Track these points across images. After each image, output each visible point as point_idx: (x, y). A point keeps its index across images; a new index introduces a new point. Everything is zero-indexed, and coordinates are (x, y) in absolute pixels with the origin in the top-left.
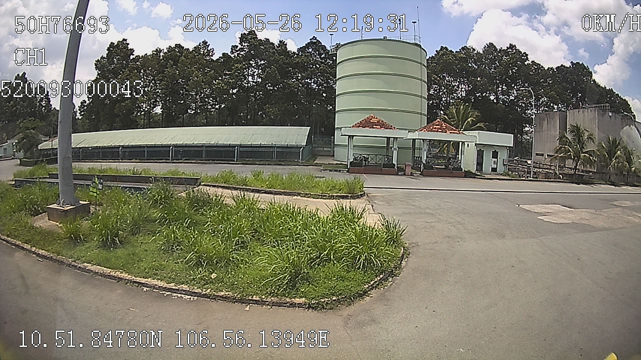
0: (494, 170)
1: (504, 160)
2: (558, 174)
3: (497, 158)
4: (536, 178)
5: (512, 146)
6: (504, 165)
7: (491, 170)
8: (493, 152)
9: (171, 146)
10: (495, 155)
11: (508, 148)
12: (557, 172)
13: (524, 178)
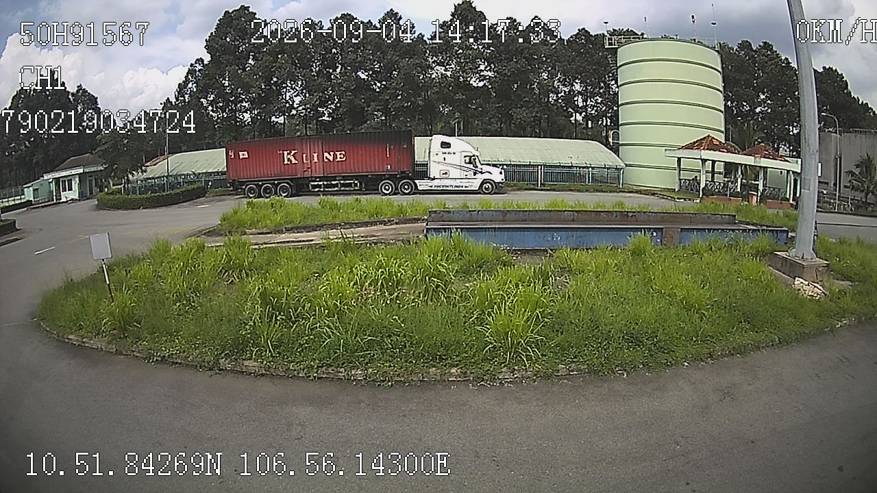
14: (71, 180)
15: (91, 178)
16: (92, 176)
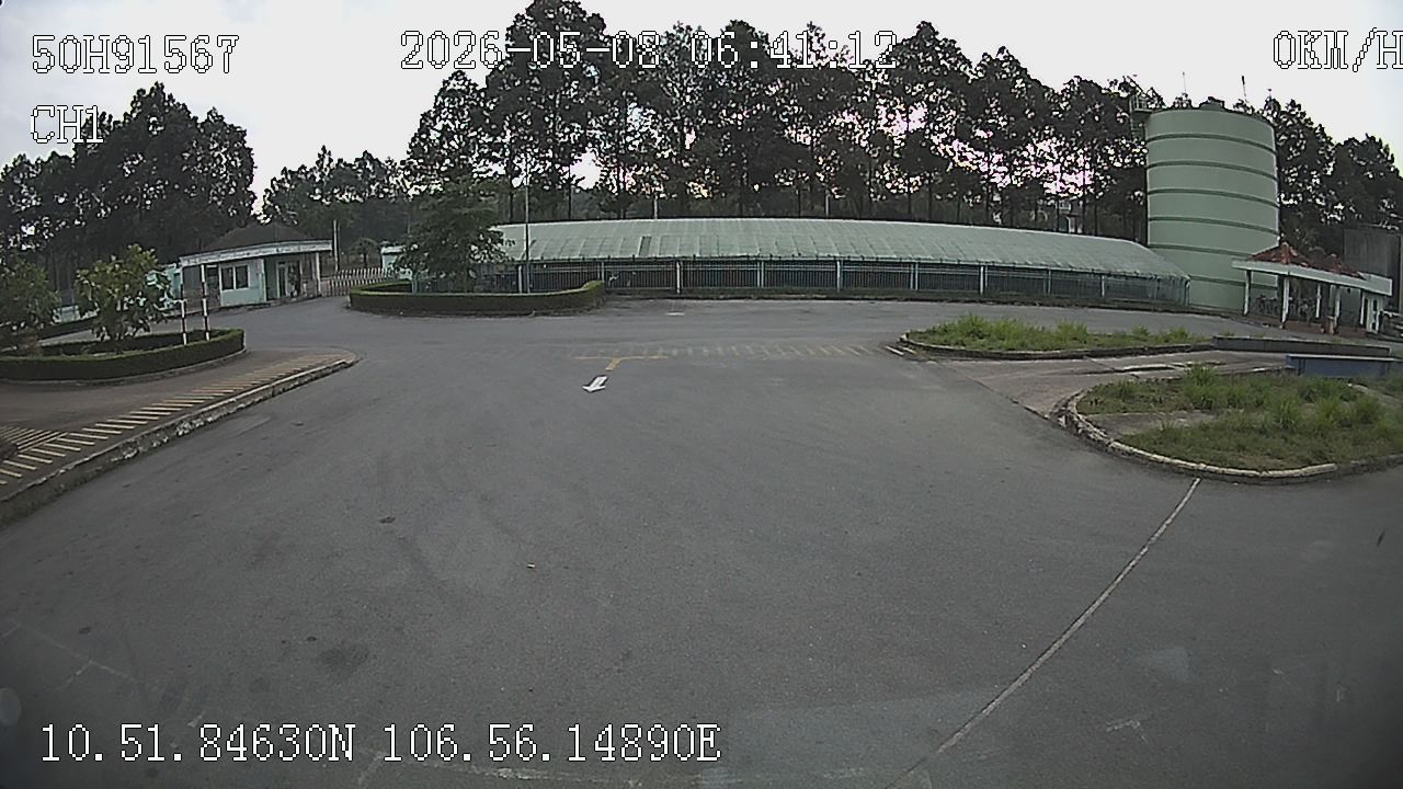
9: (980, 266)
14: (246, 267)
15: (282, 265)
16: (284, 263)
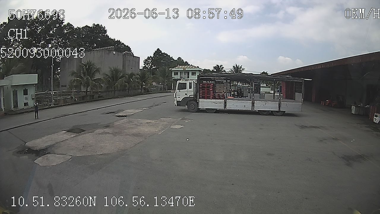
0: (26, 104)
1: (32, 95)
2: (74, 98)
3: (27, 95)
4: (58, 104)
5: (37, 83)
6: (33, 99)
7: (24, 105)
8: (24, 90)
10: (26, 93)
11: (34, 85)
12: (73, 97)
13: (48, 107)
